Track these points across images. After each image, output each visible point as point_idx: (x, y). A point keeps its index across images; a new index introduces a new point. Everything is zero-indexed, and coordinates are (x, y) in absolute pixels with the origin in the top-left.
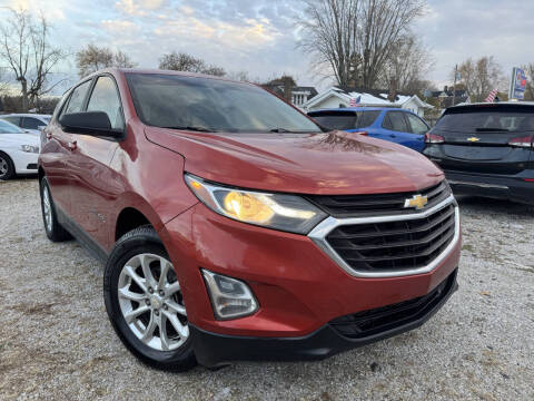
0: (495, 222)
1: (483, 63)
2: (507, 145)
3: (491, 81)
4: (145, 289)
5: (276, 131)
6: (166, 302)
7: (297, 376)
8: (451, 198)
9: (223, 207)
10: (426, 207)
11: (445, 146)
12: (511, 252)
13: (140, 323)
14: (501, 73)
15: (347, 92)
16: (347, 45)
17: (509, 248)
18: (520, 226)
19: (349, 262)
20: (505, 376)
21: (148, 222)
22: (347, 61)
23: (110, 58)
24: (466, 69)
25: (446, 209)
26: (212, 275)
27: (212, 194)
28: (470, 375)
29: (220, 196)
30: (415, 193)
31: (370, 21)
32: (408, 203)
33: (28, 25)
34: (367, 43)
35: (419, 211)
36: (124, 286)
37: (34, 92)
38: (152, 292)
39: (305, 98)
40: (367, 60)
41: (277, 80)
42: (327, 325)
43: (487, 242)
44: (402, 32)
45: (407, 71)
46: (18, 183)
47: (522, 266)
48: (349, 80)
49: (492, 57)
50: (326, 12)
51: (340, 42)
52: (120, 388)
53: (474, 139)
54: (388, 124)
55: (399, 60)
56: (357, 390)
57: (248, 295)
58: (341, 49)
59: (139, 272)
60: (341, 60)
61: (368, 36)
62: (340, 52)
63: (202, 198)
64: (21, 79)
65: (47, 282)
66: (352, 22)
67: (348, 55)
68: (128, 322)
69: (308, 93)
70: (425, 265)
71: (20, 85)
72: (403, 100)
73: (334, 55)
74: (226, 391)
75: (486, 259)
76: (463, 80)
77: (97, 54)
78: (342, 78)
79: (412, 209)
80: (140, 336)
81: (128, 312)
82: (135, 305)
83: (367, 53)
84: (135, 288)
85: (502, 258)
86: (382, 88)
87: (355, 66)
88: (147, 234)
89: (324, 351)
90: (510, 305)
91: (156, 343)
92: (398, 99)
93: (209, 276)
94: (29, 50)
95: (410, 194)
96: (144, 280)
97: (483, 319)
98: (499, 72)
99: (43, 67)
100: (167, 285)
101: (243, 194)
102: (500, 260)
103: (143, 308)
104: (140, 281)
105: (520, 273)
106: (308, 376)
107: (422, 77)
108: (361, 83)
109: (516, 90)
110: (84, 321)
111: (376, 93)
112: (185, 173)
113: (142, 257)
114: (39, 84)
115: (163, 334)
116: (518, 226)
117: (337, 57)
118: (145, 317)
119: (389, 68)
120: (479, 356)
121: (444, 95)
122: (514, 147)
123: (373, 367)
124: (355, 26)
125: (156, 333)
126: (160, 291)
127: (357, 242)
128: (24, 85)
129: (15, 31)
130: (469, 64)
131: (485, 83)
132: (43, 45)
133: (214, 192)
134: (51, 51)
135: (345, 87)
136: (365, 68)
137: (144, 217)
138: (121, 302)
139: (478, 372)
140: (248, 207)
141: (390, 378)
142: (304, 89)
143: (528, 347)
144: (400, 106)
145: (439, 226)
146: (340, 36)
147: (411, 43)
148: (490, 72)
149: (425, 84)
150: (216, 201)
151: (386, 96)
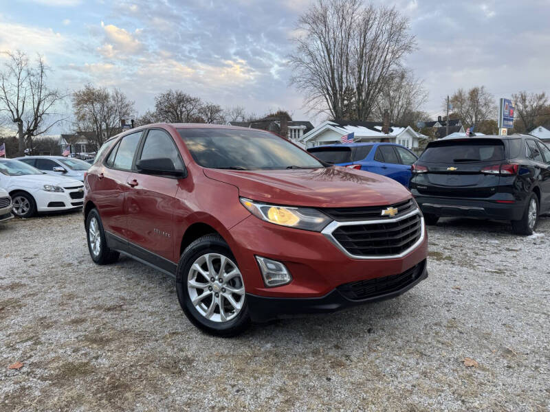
0: (475, 239)
1: (474, 93)
2: (480, 173)
3: (484, 110)
4: (208, 278)
5: (291, 168)
6: (224, 286)
7: (316, 337)
8: (417, 211)
9: (267, 217)
10: (396, 216)
11: (429, 175)
12: (484, 260)
13: (203, 305)
14: (493, 103)
15: (342, 126)
16: (341, 80)
17: (483, 257)
18: (497, 242)
19: (348, 250)
20: (461, 333)
21: (216, 231)
22: (341, 95)
23: (106, 97)
24: (458, 99)
25: (414, 217)
26: (262, 259)
27: (259, 209)
28: (437, 333)
29: (265, 210)
30: (389, 206)
31: (361, 56)
32: (383, 212)
33: (25, 68)
34: (360, 78)
35: (392, 218)
36: (192, 279)
37: (30, 132)
38: (214, 281)
39: (301, 133)
40: (360, 94)
41: (272, 116)
42: (335, 289)
43: (466, 254)
44: (393, 66)
45: (400, 103)
46: (40, 221)
47: (490, 270)
48: (343, 113)
49: (482, 88)
50: (318, 49)
51: (333, 78)
52: (195, 347)
53: (452, 169)
54: (380, 157)
55: (392, 94)
56: (358, 343)
57: (285, 271)
58: (334, 84)
59: (205, 267)
60: (335, 94)
61: (360, 72)
62: (333, 87)
63: (253, 212)
64: (18, 120)
65: (109, 292)
66: (344, 58)
67: (341, 90)
68: (195, 305)
69: (304, 127)
70: (399, 253)
71: (16, 126)
72: (397, 131)
73: (328, 90)
74: (269, 346)
75: (462, 266)
76: (456, 110)
77: (93, 94)
78: (336, 112)
79: (387, 217)
80: (204, 314)
81: (194, 297)
82: (200, 291)
83: (360, 87)
84: (200, 279)
85: (475, 264)
86: (376, 121)
87: (349, 100)
88: (211, 240)
89: (334, 306)
90: (474, 294)
91: (216, 318)
92: (392, 131)
93: (261, 260)
94: (26, 91)
95: (385, 207)
96: (208, 273)
97: (452, 303)
98: (490, 101)
99: (40, 108)
100: (225, 275)
101: (279, 209)
102: (474, 267)
103: (206, 293)
104: (205, 274)
105: (487, 274)
106: (324, 337)
107: (416, 108)
108: (355, 116)
109: (504, 119)
110: (152, 314)
111: (371, 126)
112: (240, 197)
113: (207, 256)
114: (36, 126)
115: (222, 311)
116: (495, 242)
117: (331, 92)
118: (207, 300)
119: (381, 101)
120: (445, 323)
121: (438, 125)
122: (486, 174)
123: (369, 331)
124: (347, 62)
125: (217, 311)
126: (219, 279)
127: (351, 236)
128: (21, 126)
129: (13, 74)
130: (460, 94)
131: (478, 112)
132: (40, 87)
133: (261, 208)
134: (47, 92)
135: (340, 120)
136: (358, 102)
137: (211, 227)
138: (189, 290)
139: (443, 331)
140: (283, 216)
141: (381, 336)
142: (300, 123)
143: (481, 318)
144: (394, 139)
145: (407, 229)
146: (333, 73)
147: (402, 77)
148: (481, 101)
149: (418, 115)
150: (263, 214)
151: (380, 128)
